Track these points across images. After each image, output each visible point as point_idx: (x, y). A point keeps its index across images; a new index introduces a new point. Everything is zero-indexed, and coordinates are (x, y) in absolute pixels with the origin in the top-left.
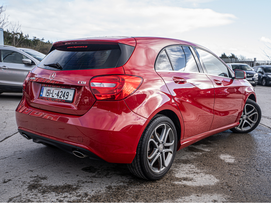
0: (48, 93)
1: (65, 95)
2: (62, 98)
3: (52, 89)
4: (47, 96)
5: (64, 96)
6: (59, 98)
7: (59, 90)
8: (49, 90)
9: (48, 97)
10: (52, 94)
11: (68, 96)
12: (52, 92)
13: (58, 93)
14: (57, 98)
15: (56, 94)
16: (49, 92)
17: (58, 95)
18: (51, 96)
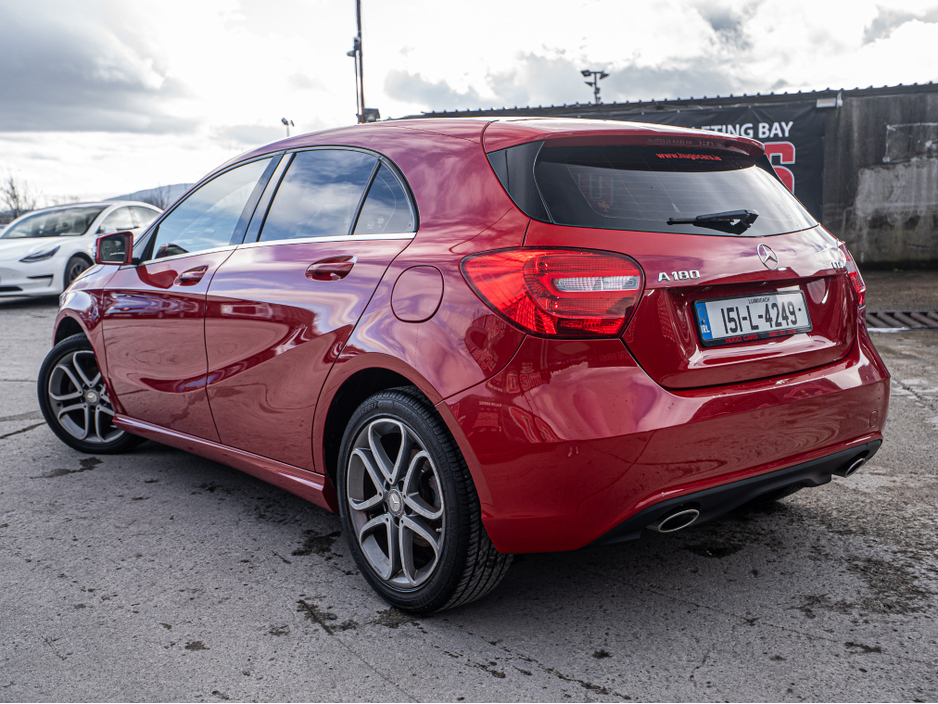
0: (731, 320)
1: (788, 314)
2: (784, 326)
3: (741, 304)
4: (734, 330)
5: (785, 318)
6: (775, 328)
7: (765, 303)
8: (730, 310)
9: (739, 333)
10: (748, 322)
11: (793, 313)
12: (743, 313)
13: (767, 311)
14: (769, 329)
15: (760, 317)
16: (733, 315)
17: (769, 320)
18: (747, 329)
